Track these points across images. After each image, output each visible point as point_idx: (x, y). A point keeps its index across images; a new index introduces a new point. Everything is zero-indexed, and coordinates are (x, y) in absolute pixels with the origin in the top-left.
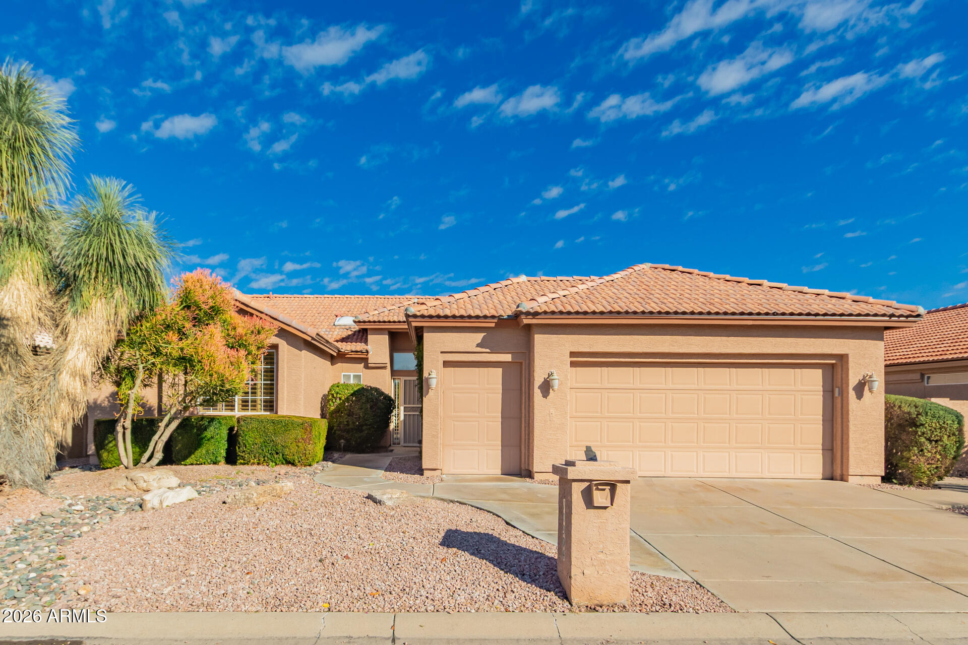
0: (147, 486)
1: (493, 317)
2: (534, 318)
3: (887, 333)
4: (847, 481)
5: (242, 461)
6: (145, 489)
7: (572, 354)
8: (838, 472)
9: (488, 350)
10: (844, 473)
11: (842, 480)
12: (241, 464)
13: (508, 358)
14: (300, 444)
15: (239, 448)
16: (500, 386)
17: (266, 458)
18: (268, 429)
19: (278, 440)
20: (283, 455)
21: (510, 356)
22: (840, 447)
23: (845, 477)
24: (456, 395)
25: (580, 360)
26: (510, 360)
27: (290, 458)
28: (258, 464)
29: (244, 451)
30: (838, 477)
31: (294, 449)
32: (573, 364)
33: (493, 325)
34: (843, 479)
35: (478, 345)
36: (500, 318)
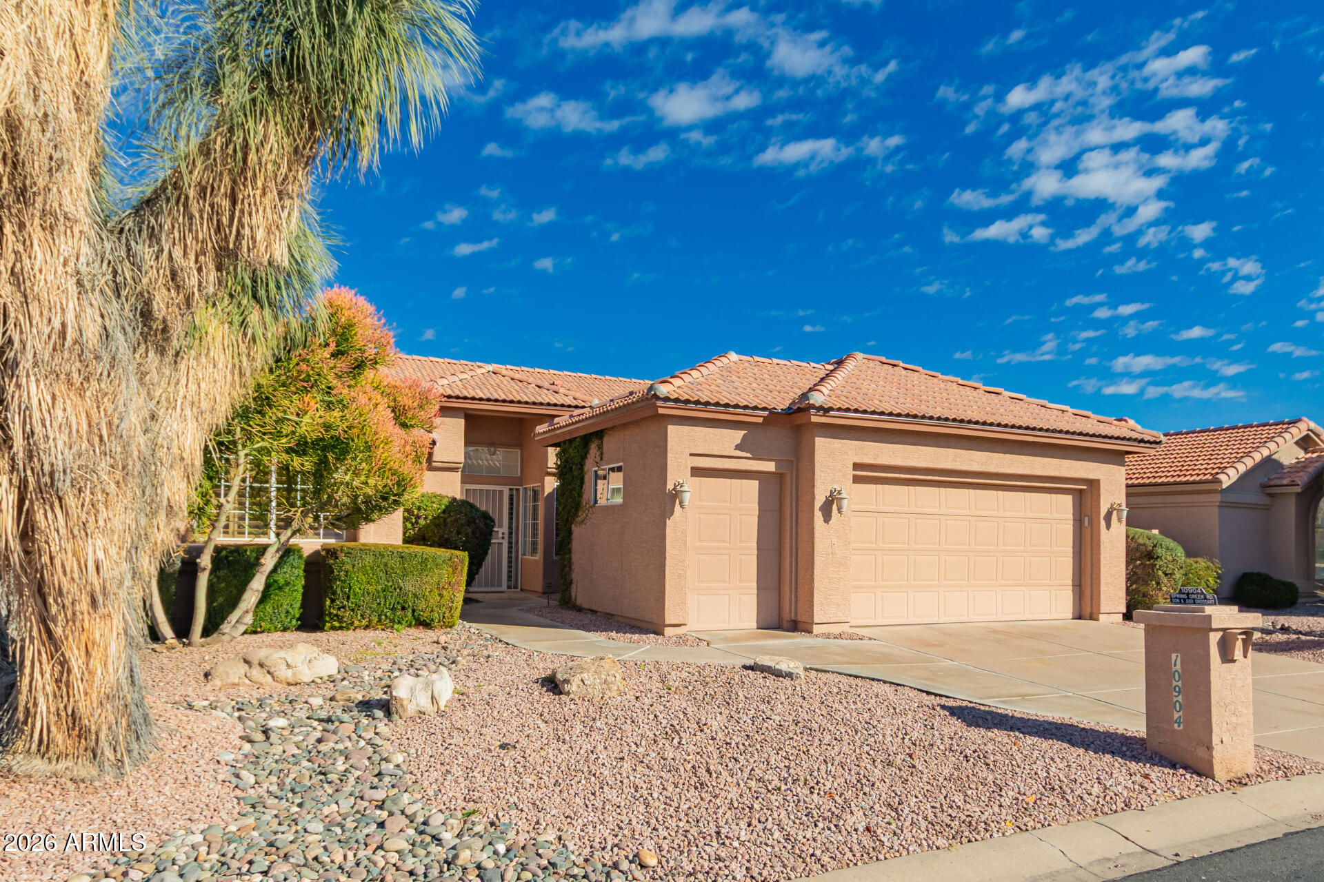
0: (294, 675)
1: (764, 409)
2: (824, 416)
3: (1129, 458)
4: (1097, 620)
5: (336, 624)
6: (291, 680)
7: (857, 466)
8: (1087, 610)
9: (749, 455)
10: (1094, 611)
11: (1091, 619)
12: (333, 628)
13: (770, 466)
14: (445, 593)
15: (333, 601)
16: (756, 506)
17: (383, 617)
18: (392, 568)
19: (409, 586)
20: (414, 611)
21: (773, 464)
22: (1089, 583)
23: (1094, 616)
24: (702, 516)
25: (865, 474)
26: (774, 470)
27: (425, 616)
28: (367, 627)
29: (344, 607)
30: (1088, 616)
31: (434, 600)
32: (857, 480)
33: (760, 420)
34: (1093, 617)
35: (738, 447)
36: (772, 412)
